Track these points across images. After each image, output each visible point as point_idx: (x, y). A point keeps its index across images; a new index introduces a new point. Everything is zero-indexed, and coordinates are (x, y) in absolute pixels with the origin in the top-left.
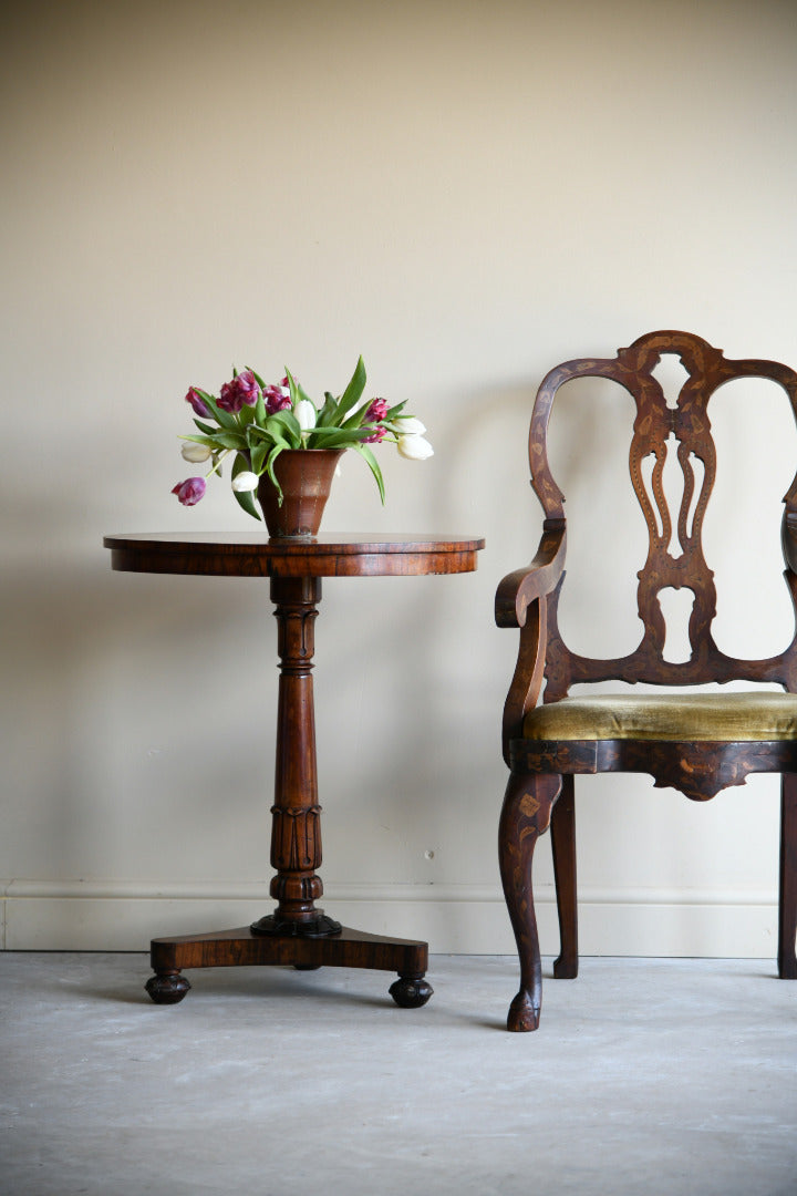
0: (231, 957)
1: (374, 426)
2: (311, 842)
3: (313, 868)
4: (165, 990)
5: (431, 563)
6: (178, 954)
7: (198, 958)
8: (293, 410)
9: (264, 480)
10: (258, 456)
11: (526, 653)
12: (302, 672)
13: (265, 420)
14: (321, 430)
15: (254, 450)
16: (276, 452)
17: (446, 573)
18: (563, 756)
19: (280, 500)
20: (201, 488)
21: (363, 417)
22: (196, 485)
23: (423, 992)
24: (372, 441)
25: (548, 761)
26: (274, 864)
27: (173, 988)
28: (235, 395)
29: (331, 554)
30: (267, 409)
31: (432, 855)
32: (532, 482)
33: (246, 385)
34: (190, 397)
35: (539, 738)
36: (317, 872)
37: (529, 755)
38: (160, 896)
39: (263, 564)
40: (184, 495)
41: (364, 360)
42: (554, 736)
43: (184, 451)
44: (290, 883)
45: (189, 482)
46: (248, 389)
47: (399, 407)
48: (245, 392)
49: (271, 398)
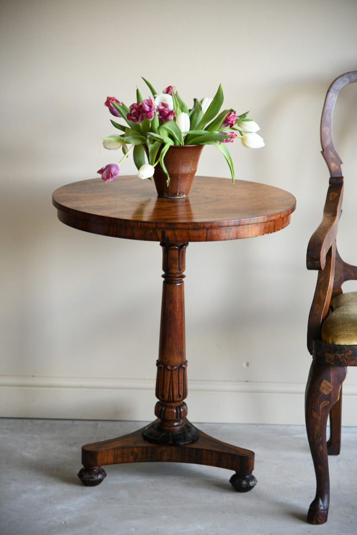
0: (131, 457)
1: (227, 130)
2: (181, 386)
3: (183, 399)
4: (90, 480)
5: (265, 227)
6: (99, 457)
7: (111, 458)
8: (175, 119)
9: (158, 169)
10: (153, 151)
11: (322, 279)
12: (178, 282)
13: (159, 128)
14: (193, 132)
15: (150, 146)
16: (166, 149)
17: (274, 231)
18: (349, 356)
19: (168, 181)
20: (117, 172)
21: (221, 124)
22: (113, 170)
23: (251, 483)
24: (227, 141)
25: (338, 358)
26: (157, 395)
27: (96, 478)
28: (138, 113)
29: (204, 228)
30: (160, 119)
31: (248, 365)
32: (322, 152)
33: (147, 108)
34: (107, 103)
35: (333, 343)
36: (185, 401)
37: (326, 354)
38: (81, 387)
39: (160, 234)
40: (106, 177)
41: (222, 86)
42: (342, 342)
43: (104, 143)
44: (168, 410)
45: (109, 167)
46: (148, 110)
47: (244, 115)
48: (147, 112)
49: (161, 112)
